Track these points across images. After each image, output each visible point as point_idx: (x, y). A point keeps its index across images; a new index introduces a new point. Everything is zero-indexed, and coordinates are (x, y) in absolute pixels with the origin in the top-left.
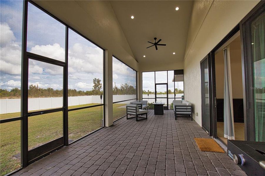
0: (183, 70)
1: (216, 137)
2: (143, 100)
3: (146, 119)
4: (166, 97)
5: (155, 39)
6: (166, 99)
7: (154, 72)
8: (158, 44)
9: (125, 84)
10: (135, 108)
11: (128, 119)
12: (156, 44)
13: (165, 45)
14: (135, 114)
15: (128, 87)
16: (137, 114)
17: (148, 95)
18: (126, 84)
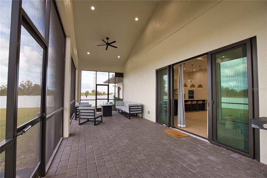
0: (123, 73)
1: (175, 128)
2: (82, 101)
3: (101, 122)
4: (107, 98)
5: (108, 39)
6: (107, 100)
7: (95, 72)
8: (111, 45)
9: (27, 81)
10: (93, 111)
11: (80, 124)
12: (108, 44)
13: (116, 47)
14: (93, 117)
15: (31, 85)
16: (96, 117)
17: (87, 97)
18: (29, 81)
